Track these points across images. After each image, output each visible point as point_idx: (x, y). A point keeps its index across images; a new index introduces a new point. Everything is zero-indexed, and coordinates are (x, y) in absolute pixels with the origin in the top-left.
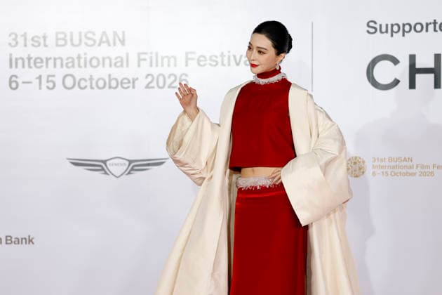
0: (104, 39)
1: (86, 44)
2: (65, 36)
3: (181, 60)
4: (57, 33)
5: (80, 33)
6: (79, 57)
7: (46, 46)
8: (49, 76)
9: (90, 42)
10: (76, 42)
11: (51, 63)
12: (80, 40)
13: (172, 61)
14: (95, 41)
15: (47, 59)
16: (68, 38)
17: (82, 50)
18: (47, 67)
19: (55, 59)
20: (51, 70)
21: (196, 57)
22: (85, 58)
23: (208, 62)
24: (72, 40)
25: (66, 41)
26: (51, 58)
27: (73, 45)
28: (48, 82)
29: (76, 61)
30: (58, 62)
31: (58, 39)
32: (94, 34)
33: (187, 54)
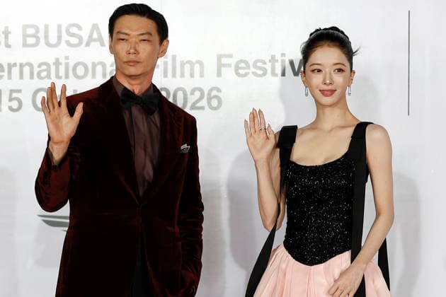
0: (95, 36)
1: (68, 43)
2: (38, 31)
3: (211, 67)
4: (25, 27)
5: (59, 27)
6: (57, 63)
7: (8, 46)
8: (12, 91)
9: (74, 41)
10: (53, 40)
11: (16, 71)
12: (59, 38)
13: (197, 67)
14: (80, 38)
15: (10, 66)
16: (41, 34)
17: (61, 52)
18: (10, 78)
19: (22, 66)
20: (15, 83)
21: (233, 61)
22: (67, 65)
23: (252, 69)
24: (46, 37)
25: (38, 38)
26: (15, 65)
27: (48, 44)
28: (11, 100)
29: (53, 68)
30: (26, 70)
31: (25, 36)
32: (80, 28)
33: (220, 57)
